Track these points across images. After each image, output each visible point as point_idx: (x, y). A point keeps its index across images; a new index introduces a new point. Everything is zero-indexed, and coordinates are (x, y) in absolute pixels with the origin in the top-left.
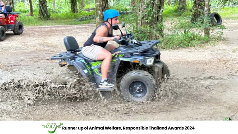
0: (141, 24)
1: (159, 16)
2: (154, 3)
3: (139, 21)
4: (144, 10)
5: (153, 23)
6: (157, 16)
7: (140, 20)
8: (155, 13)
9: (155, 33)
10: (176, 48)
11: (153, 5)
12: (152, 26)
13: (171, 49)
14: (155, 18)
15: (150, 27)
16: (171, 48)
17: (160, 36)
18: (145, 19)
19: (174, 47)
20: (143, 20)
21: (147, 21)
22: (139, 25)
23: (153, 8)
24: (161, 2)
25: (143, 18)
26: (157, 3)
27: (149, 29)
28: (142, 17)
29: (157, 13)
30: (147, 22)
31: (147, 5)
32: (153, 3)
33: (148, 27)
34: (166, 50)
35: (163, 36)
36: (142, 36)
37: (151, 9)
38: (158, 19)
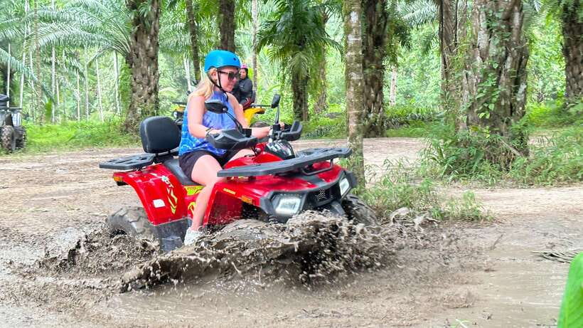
0: (468, 124)
1: (516, 103)
2: (502, 69)
3: (461, 117)
4: (474, 89)
5: (498, 120)
6: (509, 103)
7: (463, 113)
8: (503, 95)
9: (505, 145)
10: (566, 183)
11: (500, 75)
12: (498, 129)
13: (552, 185)
14: (505, 109)
15: (492, 132)
16: (550, 183)
17: (518, 154)
18: (476, 110)
19: (559, 180)
20: (472, 115)
21: (483, 114)
22: (461, 127)
23: (498, 80)
24: (519, 67)
25: (470, 108)
26: (510, 68)
27: (489, 135)
28: (470, 105)
29: (511, 95)
30: (484, 117)
31: (481, 76)
32: (498, 68)
33: (485, 131)
34: (538, 187)
35: (526, 154)
36: (470, 154)
37: (492, 85)
38: (512, 112)
